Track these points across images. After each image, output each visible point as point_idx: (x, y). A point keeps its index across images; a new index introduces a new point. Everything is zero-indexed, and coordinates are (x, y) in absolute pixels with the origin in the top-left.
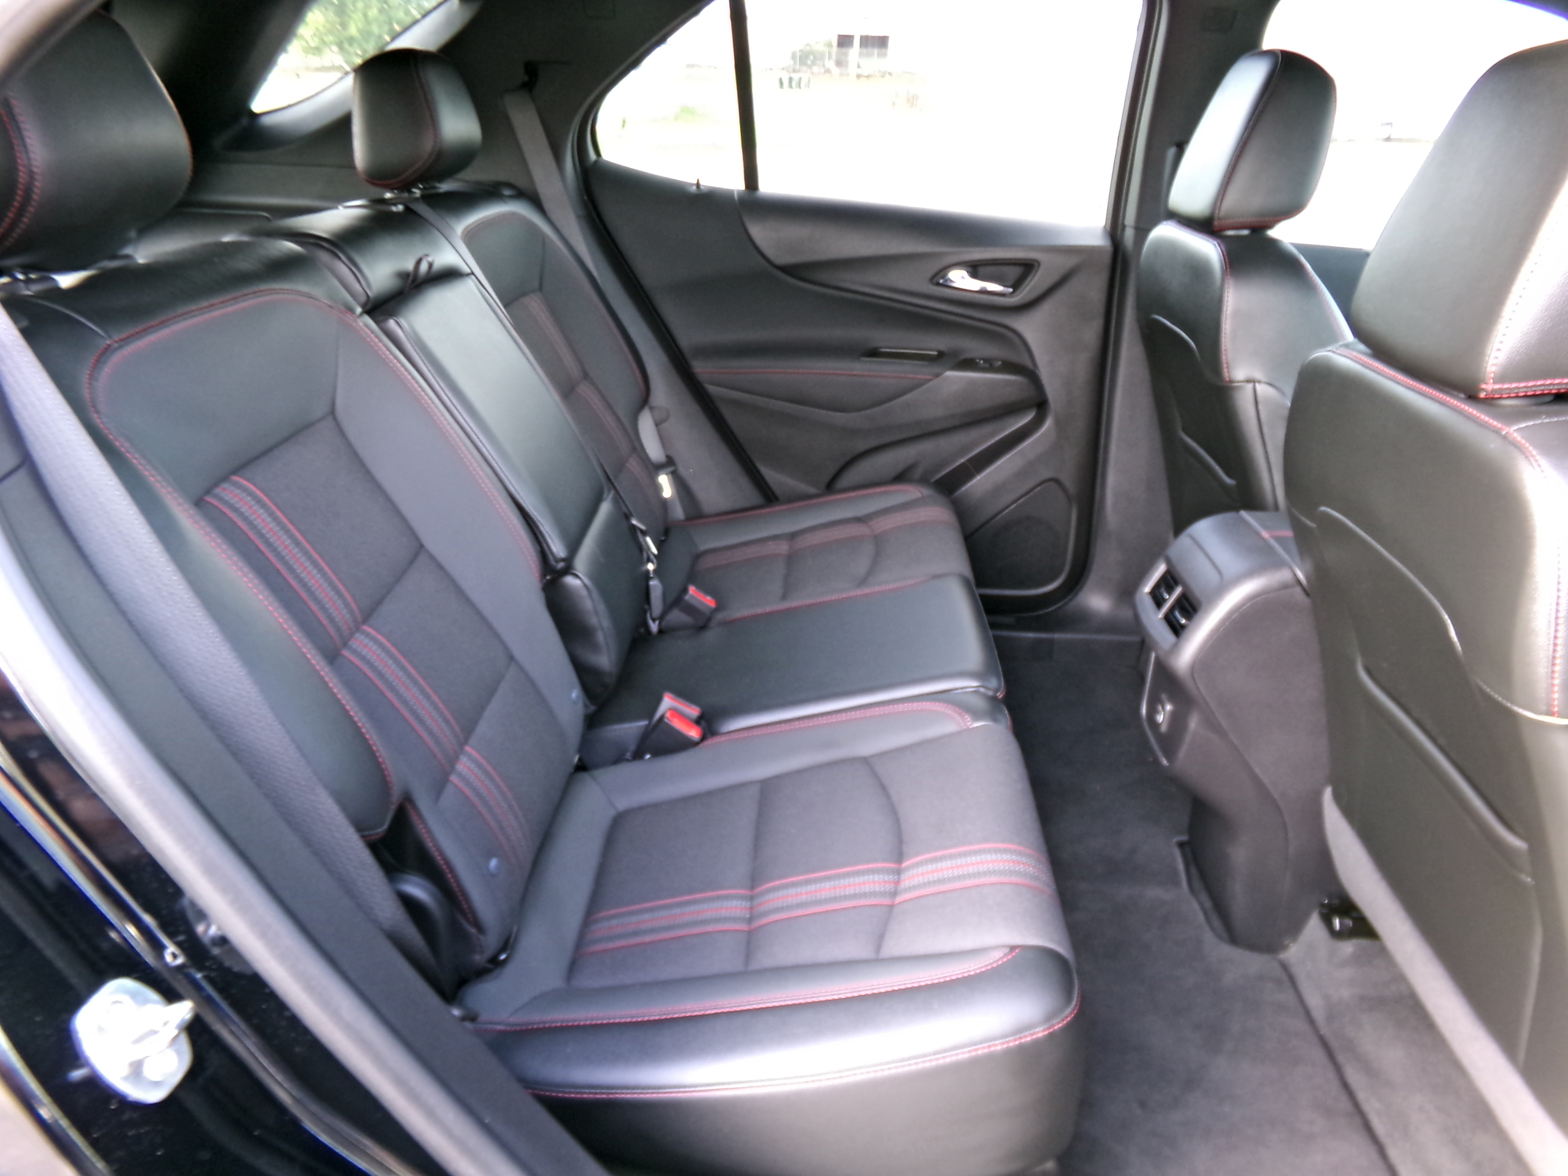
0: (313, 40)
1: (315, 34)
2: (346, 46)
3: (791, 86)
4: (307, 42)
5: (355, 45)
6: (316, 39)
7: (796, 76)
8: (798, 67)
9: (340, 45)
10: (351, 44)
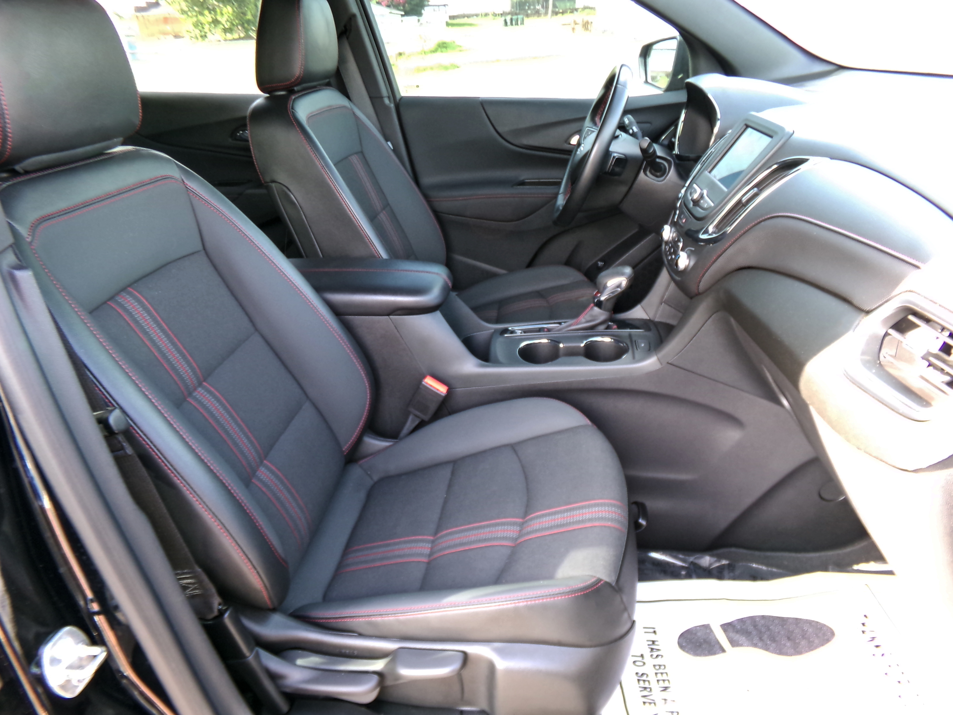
0: (226, 24)
1: (228, 20)
2: (246, 25)
3: (512, 24)
4: (224, 25)
5: (251, 24)
6: (228, 24)
7: (515, 17)
8: (518, 11)
9: (243, 25)
10: (248, 25)
